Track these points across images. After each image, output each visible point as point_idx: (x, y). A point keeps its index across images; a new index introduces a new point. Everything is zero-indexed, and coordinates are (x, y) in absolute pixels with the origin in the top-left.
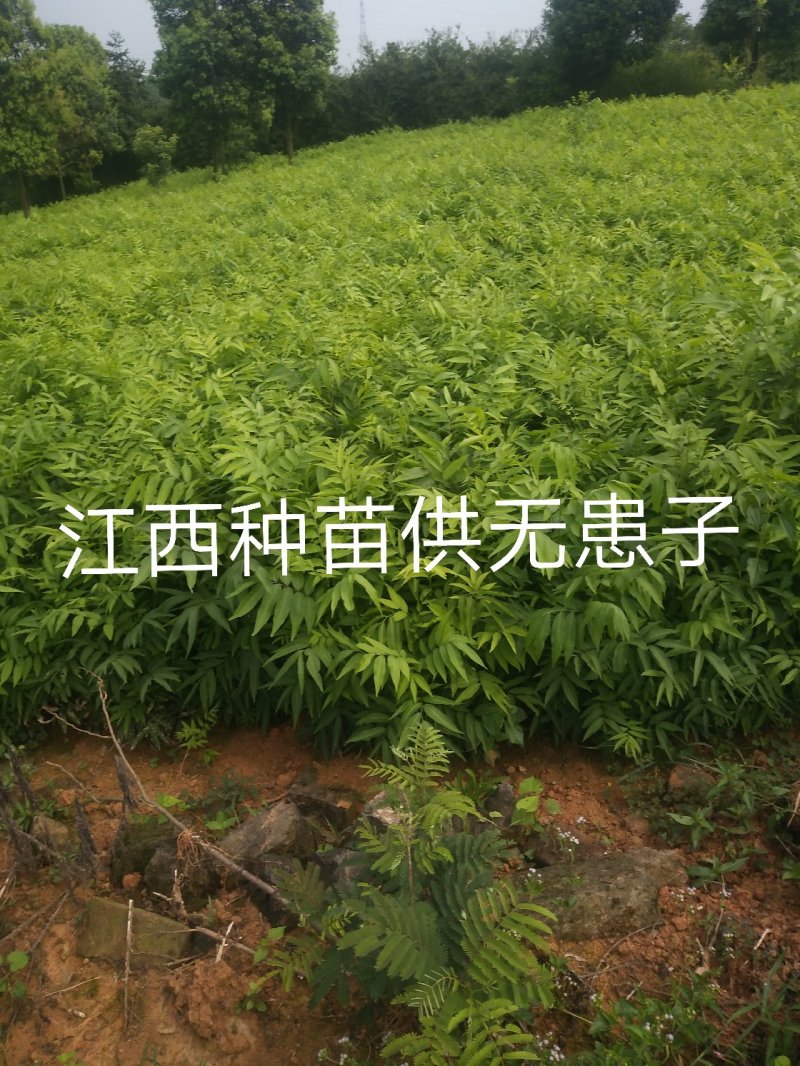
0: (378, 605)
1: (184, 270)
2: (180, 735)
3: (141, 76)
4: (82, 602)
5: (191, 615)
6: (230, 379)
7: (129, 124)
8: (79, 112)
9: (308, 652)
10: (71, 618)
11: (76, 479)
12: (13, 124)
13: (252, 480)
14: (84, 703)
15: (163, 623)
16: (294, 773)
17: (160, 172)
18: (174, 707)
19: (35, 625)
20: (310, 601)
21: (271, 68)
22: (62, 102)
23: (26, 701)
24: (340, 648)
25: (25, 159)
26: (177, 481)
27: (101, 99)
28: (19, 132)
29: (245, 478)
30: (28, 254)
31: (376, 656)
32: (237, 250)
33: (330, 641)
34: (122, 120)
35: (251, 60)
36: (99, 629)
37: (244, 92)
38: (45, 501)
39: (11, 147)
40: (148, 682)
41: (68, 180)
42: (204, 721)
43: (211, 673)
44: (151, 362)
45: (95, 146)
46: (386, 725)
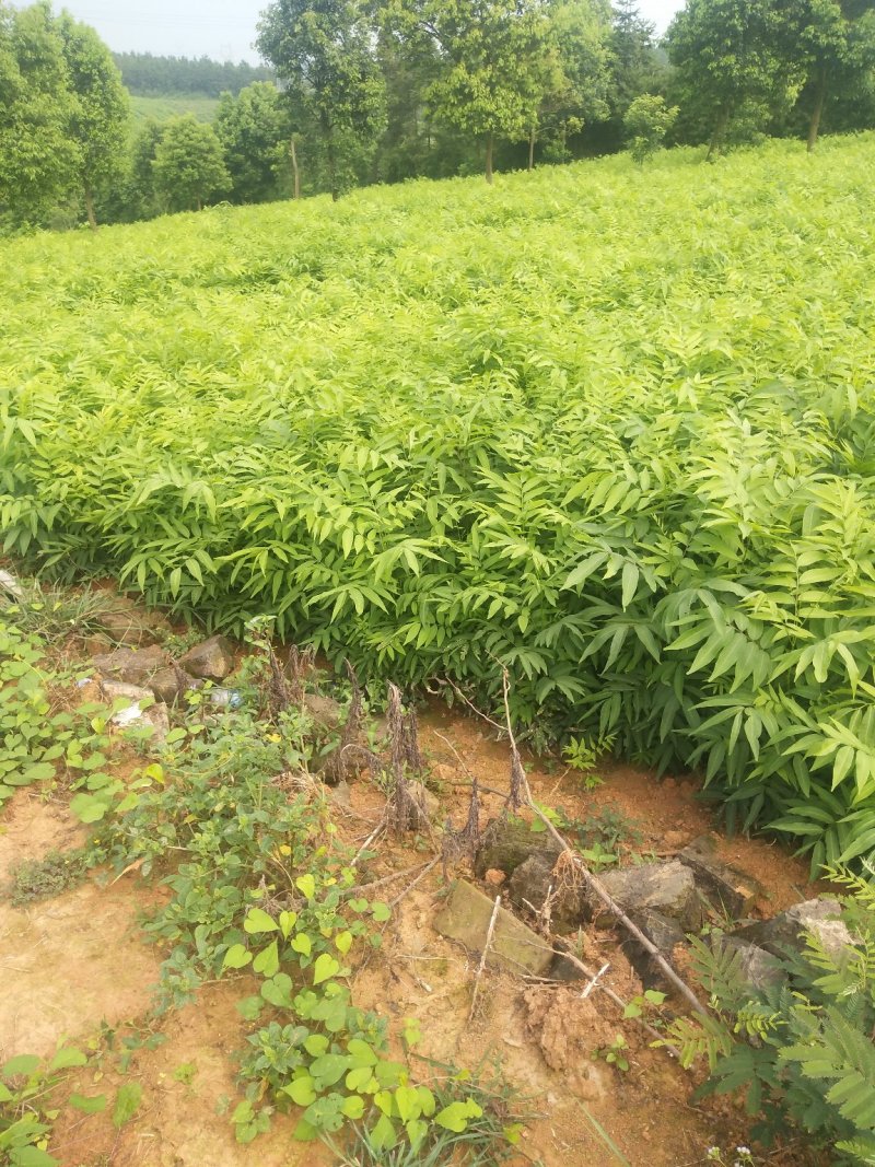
0: (854, 685)
1: (662, 258)
2: (568, 750)
3: (648, 39)
4: (502, 587)
5: (617, 632)
6: (708, 387)
7: (621, 91)
8: (569, 74)
9: (749, 712)
10: (491, 599)
11: (518, 461)
12: (498, 83)
13: (728, 504)
14: (473, 685)
15: (582, 632)
16: (686, 835)
17: (647, 147)
18: (564, 719)
19: (449, 596)
20: (764, 657)
21: (817, 38)
22: (555, 62)
23: (419, 665)
24: (791, 720)
25: (502, 121)
26: (632, 487)
27: (595, 62)
28: (503, 92)
29: (721, 501)
30: (487, 221)
31: (841, 746)
32: (732, 242)
33: (779, 708)
34: (614, 86)
35: (792, 26)
36: (514, 617)
37: (774, 64)
38: (483, 477)
39: (490, 107)
40: (552, 685)
41: (539, 147)
42: (596, 743)
43: (617, 698)
44: (614, 353)
45: (577, 112)
46: (825, 826)
